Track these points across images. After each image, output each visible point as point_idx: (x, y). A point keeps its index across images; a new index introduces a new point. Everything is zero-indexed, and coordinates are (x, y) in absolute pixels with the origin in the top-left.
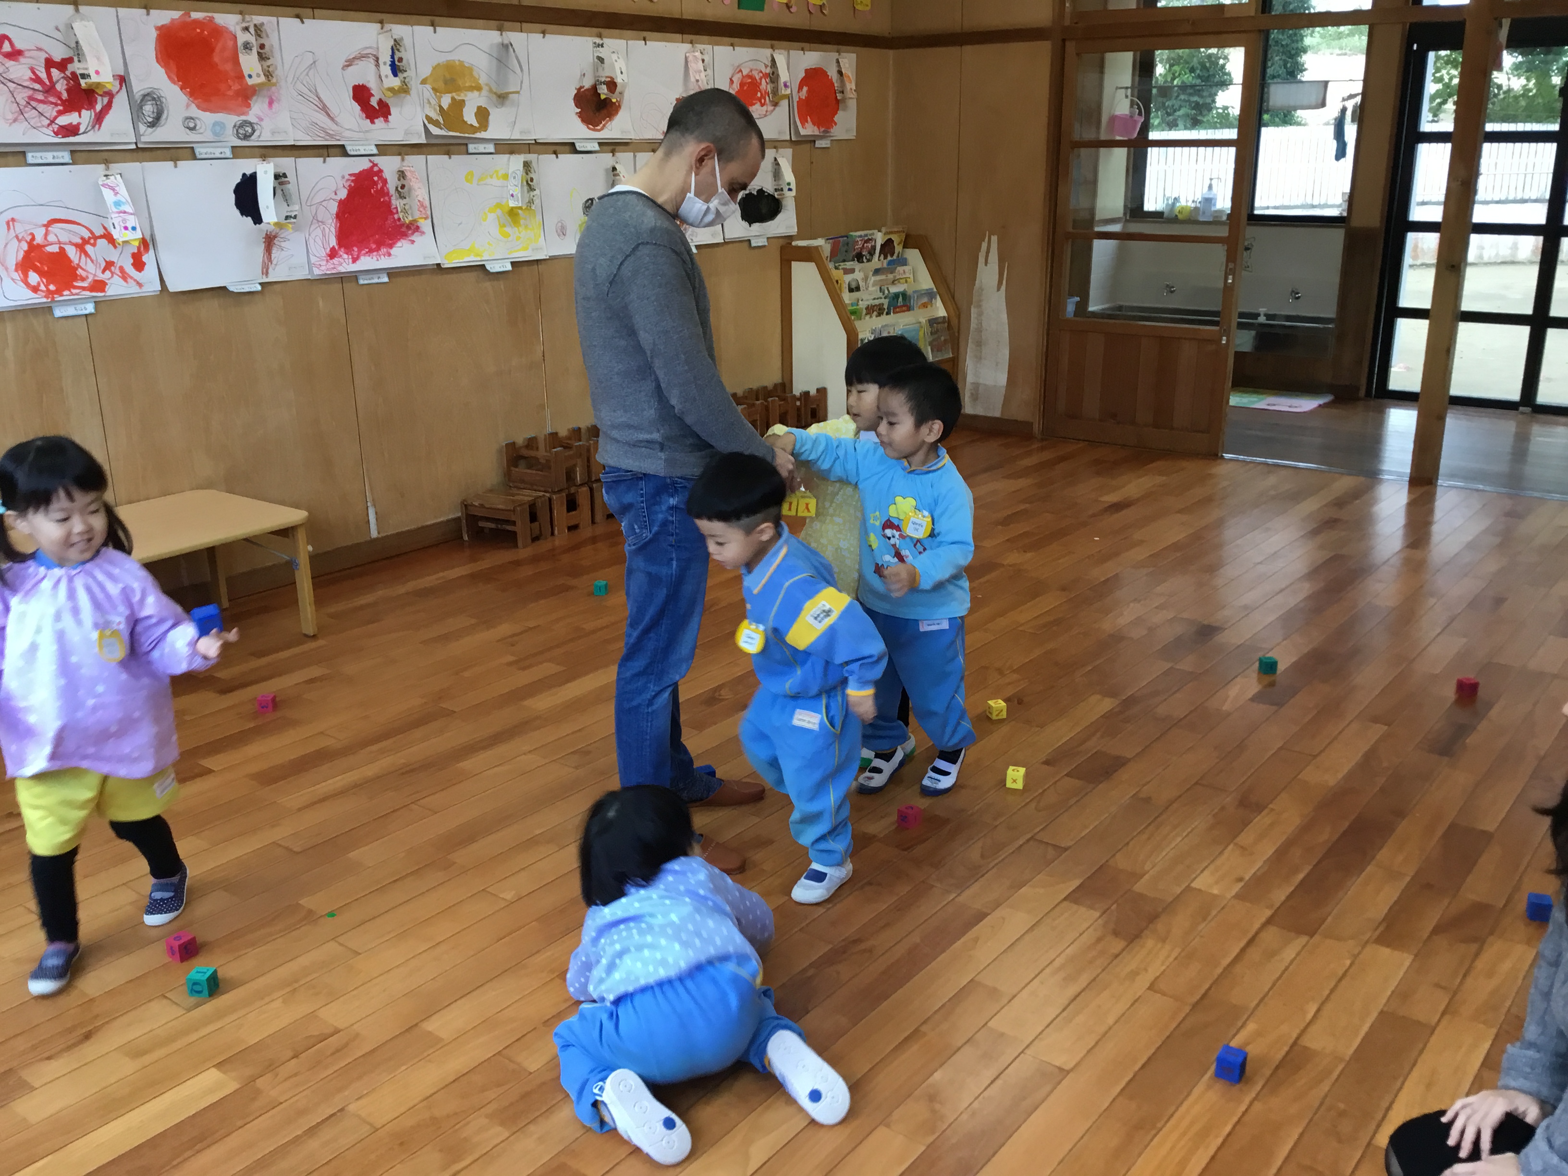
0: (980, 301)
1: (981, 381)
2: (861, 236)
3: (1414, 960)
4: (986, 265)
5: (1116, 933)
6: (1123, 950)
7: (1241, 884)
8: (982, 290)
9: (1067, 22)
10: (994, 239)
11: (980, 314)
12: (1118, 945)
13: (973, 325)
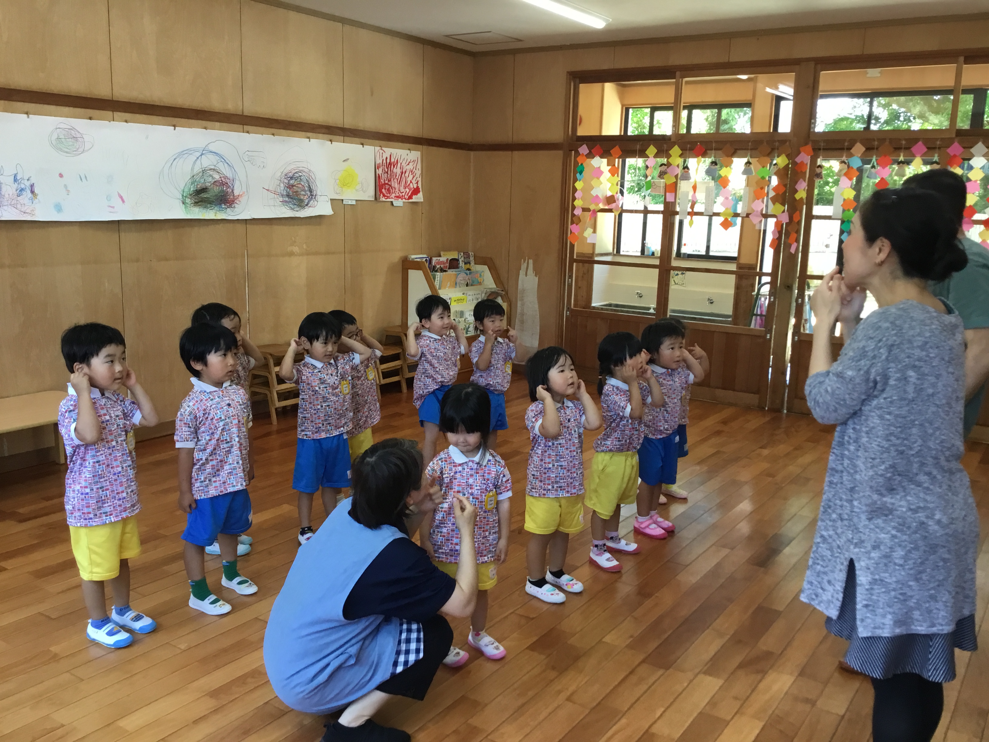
0: (522, 297)
1: (523, 345)
3: (724, 683)
4: (526, 276)
5: (553, 668)
6: (556, 677)
7: (631, 639)
9: (571, 141)
10: (531, 261)
11: (523, 305)
12: (553, 674)
13: (519, 310)
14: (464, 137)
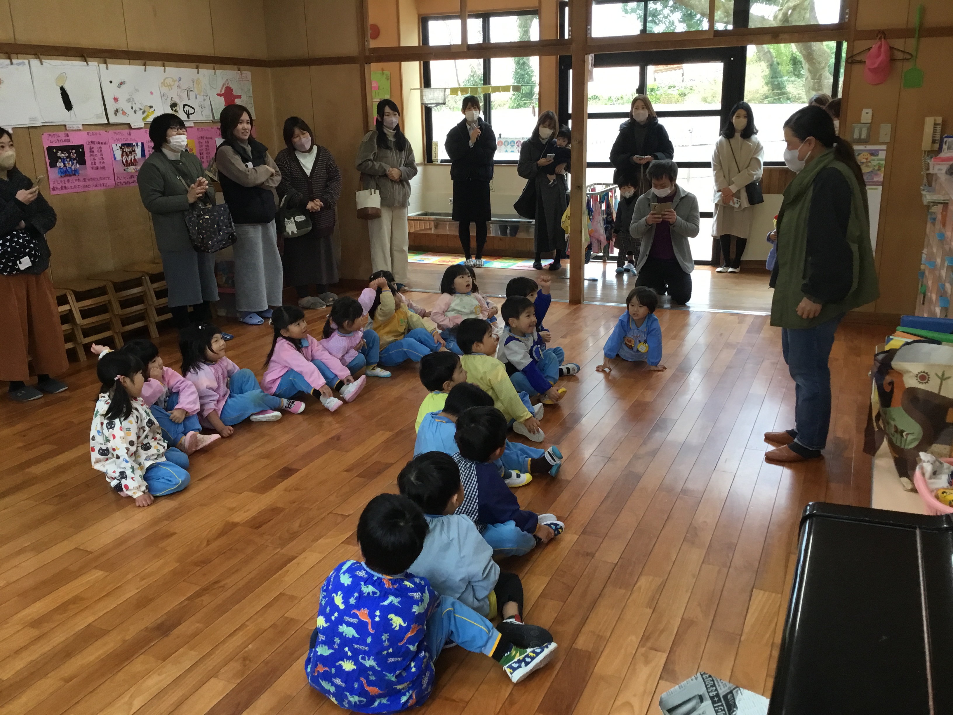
14: (261, 53)
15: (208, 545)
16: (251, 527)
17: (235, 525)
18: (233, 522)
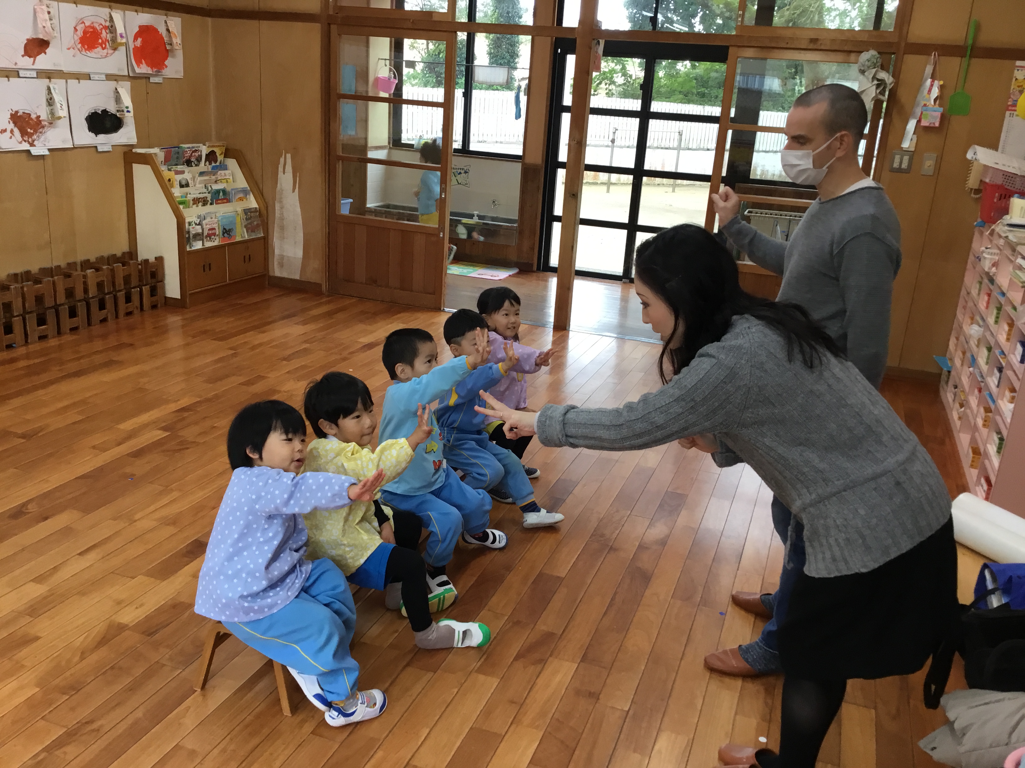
0: (281, 198)
1: (285, 254)
2: (189, 148)
3: (499, 683)
4: (284, 174)
8: (282, 191)
9: (331, 12)
10: (289, 156)
11: (282, 208)
13: (277, 214)
15: (82, 658)
16: (143, 633)
17: (122, 628)
18: (120, 624)
